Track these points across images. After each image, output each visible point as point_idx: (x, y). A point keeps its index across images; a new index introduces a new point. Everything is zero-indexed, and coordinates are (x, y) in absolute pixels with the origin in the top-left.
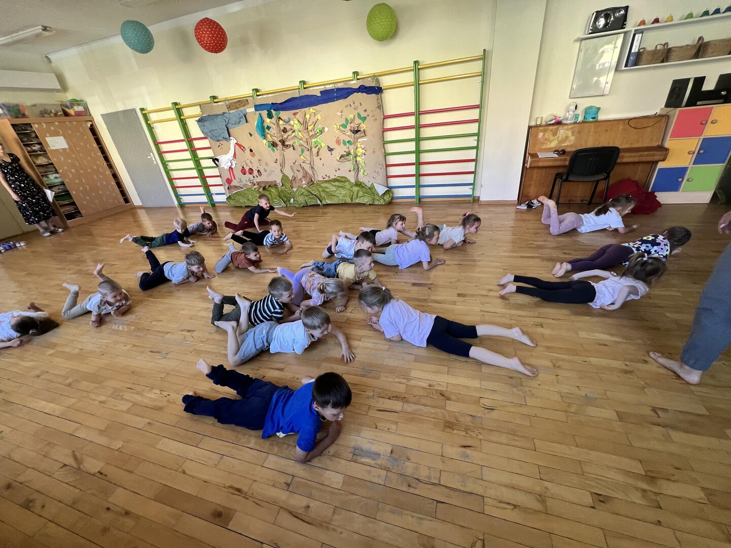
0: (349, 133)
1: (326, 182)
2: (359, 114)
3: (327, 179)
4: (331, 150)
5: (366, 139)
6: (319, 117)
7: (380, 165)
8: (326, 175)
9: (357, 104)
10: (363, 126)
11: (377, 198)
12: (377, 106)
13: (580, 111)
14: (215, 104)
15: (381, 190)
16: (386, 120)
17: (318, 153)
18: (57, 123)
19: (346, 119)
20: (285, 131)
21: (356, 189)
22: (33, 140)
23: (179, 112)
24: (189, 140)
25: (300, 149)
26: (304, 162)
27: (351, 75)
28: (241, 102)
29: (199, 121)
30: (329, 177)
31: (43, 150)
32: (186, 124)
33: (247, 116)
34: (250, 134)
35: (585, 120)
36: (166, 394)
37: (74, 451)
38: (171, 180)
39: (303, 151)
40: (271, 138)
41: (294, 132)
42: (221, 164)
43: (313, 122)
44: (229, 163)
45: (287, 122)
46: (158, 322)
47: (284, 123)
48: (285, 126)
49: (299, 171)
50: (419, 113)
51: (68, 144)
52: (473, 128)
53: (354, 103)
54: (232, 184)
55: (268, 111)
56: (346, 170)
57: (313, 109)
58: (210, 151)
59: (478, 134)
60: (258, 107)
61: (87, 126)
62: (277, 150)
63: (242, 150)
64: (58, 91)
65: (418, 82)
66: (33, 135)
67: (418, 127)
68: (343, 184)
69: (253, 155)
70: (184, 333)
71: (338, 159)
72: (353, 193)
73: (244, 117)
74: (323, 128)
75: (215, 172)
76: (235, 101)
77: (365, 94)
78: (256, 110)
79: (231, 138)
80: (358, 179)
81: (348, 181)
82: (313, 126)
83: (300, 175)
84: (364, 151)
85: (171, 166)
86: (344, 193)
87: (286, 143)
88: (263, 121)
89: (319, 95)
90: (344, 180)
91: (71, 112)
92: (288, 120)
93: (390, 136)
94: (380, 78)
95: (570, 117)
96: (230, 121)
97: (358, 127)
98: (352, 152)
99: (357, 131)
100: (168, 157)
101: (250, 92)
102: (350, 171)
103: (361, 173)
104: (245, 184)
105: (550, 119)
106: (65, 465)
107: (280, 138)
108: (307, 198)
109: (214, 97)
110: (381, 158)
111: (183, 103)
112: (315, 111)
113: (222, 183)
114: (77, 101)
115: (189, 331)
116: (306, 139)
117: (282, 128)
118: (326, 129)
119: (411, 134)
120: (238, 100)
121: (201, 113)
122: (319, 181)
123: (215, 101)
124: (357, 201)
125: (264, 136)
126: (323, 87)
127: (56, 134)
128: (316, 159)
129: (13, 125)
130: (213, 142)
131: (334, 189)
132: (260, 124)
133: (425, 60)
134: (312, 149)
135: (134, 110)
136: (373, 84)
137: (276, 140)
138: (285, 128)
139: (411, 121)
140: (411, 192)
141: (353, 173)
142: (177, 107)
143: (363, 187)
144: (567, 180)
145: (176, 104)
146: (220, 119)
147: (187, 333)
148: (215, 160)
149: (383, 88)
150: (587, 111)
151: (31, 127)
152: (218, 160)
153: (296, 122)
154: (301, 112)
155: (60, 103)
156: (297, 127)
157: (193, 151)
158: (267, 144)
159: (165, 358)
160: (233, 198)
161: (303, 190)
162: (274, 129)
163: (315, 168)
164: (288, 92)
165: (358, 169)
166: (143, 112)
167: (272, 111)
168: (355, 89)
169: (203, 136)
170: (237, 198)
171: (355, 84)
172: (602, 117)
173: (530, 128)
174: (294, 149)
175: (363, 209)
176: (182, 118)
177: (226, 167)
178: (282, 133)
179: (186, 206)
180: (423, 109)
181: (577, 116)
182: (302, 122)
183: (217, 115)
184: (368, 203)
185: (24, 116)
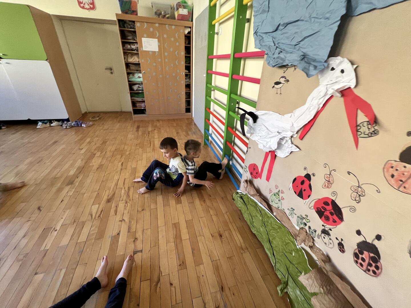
18: (157, 25)
61: (184, 32)
63: (355, 129)
79: (335, 62)
114: (185, 3)
127: (151, 36)
166: (212, 3)
185: (134, 13)
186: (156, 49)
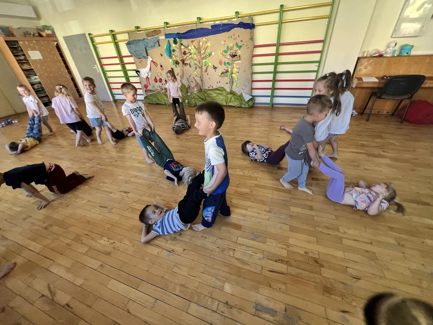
0: (229, 57)
1: (210, 90)
2: (237, 44)
3: (211, 88)
4: (215, 68)
5: (240, 62)
6: (209, 44)
7: (248, 80)
8: (211, 86)
9: (236, 36)
10: (239, 52)
11: (244, 103)
12: (250, 38)
13: (397, 48)
14: (138, 32)
15: (247, 98)
16: (255, 49)
17: (206, 70)
18: (34, 42)
19: (228, 46)
20: (185, 53)
21: (230, 96)
22: (20, 53)
23: (114, 37)
24: (121, 57)
25: (194, 66)
26: (196, 76)
27: (233, 14)
28: (156, 32)
29: (127, 44)
30: (212, 87)
31: (26, 59)
32: (118, 46)
33: (160, 42)
34: (161, 54)
35: (401, 55)
36: (112, 241)
37: (49, 284)
38: (108, 83)
39: (196, 68)
40: (175, 58)
41: (191, 54)
42: (141, 75)
43: (205, 48)
44: (147, 74)
45: (186, 47)
46: (104, 184)
47: (185, 48)
48: (185, 50)
49: (192, 82)
50: (279, 45)
51: (43, 56)
52: (317, 57)
53: (234, 35)
54: (148, 88)
55: (174, 38)
56: (224, 83)
57: (205, 39)
58: (134, 65)
59: (319, 62)
60: (167, 36)
61: (54, 44)
62: (179, 66)
63: (156, 65)
64: (34, 19)
65: (282, 21)
66: (20, 49)
67: (278, 54)
68: (221, 92)
69: (163, 70)
70: (122, 193)
71: (220, 74)
72: (228, 98)
73: (157, 42)
74: (211, 52)
75: (137, 80)
76: (152, 30)
77: (242, 28)
78: (166, 38)
79: (148, 57)
80: (232, 89)
81: (225, 90)
82: (204, 51)
83: (193, 85)
84: (238, 70)
85: (109, 74)
86: (222, 98)
87: (185, 62)
88: (170, 46)
89: (210, 28)
90: (222, 89)
91: (44, 34)
92: (187, 45)
93: (257, 60)
94: (254, 17)
95: (389, 51)
96: (148, 45)
97: (235, 53)
98: (230, 70)
99: (234, 56)
100: (107, 68)
101: (162, 25)
102: (227, 83)
103: (234, 85)
104: (157, 89)
105: (374, 52)
106: (43, 296)
107: (182, 58)
108: (196, 101)
109: (138, 27)
110: (249, 76)
111: (117, 30)
112: (206, 40)
113: (141, 88)
114: (47, 26)
115: (125, 192)
116: (199, 60)
117: (183, 51)
118: (213, 53)
119: (272, 59)
120: (154, 30)
121: (129, 38)
122: (206, 89)
123: (139, 30)
124: (230, 104)
125: (171, 57)
126: (213, 22)
127: (34, 49)
128: (205, 74)
129: (6, 42)
130: (136, 59)
131: (215, 95)
132: (168, 48)
133: (289, 5)
134: (203, 67)
135: (84, 35)
136: (249, 22)
137: (179, 60)
138: (185, 52)
139: (273, 50)
140: (267, 100)
141: (229, 85)
142: (113, 33)
143: (235, 95)
144: (380, 98)
145: (112, 31)
146: (141, 43)
147: (125, 194)
148: (137, 72)
149: (255, 25)
150: (402, 48)
151: (18, 43)
152: (139, 72)
153: (193, 47)
154: (196, 40)
155: (36, 27)
156: (193, 51)
157: (123, 64)
158: (172, 62)
159: (110, 212)
160: (148, 98)
161: (194, 95)
162: (177, 51)
163: (204, 80)
164: (188, 26)
165: (233, 82)
166: (91, 36)
167: (177, 38)
168: (236, 25)
169: (130, 55)
170: (151, 98)
171: (236, 21)
172: (413, 53)
173: (359, 58)
174: (190, 67)
175: (234, 109)
176: (116, 41)
177: (145, 77)
178: (183, 55)
179: (118, 101)
180: (282, 42)
181: (394, 52)
182: (197, 48)
183: (139, 40)
184: (237, 106)
185: (13, 35)
186: (41, 58)
